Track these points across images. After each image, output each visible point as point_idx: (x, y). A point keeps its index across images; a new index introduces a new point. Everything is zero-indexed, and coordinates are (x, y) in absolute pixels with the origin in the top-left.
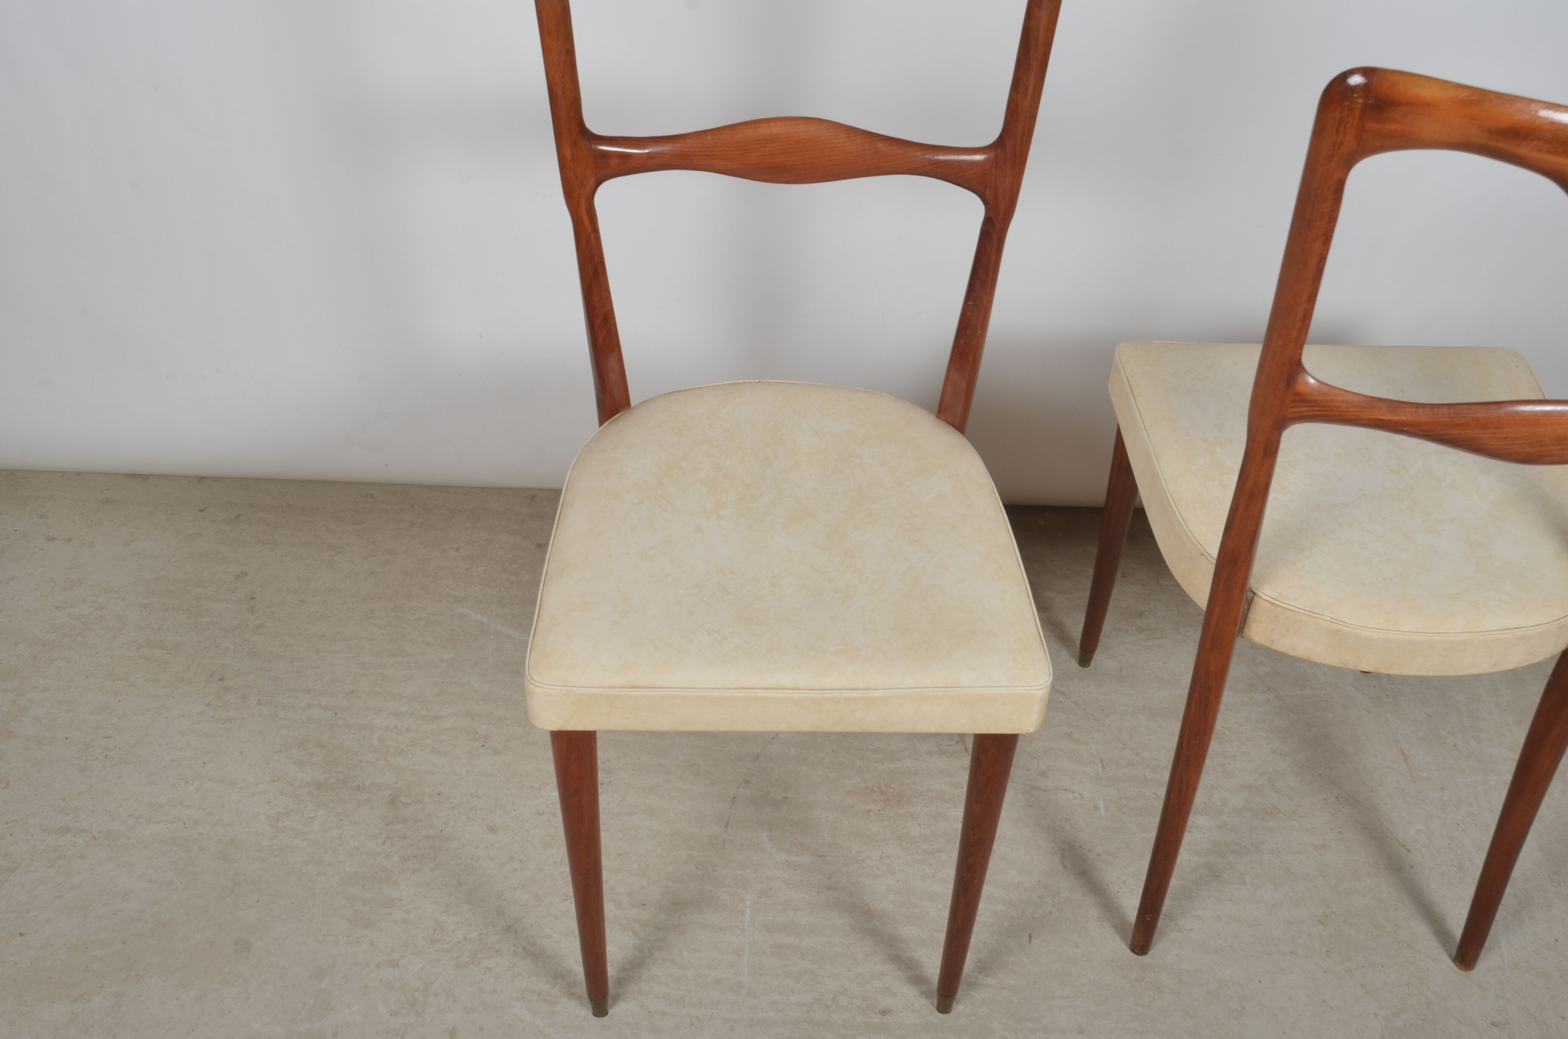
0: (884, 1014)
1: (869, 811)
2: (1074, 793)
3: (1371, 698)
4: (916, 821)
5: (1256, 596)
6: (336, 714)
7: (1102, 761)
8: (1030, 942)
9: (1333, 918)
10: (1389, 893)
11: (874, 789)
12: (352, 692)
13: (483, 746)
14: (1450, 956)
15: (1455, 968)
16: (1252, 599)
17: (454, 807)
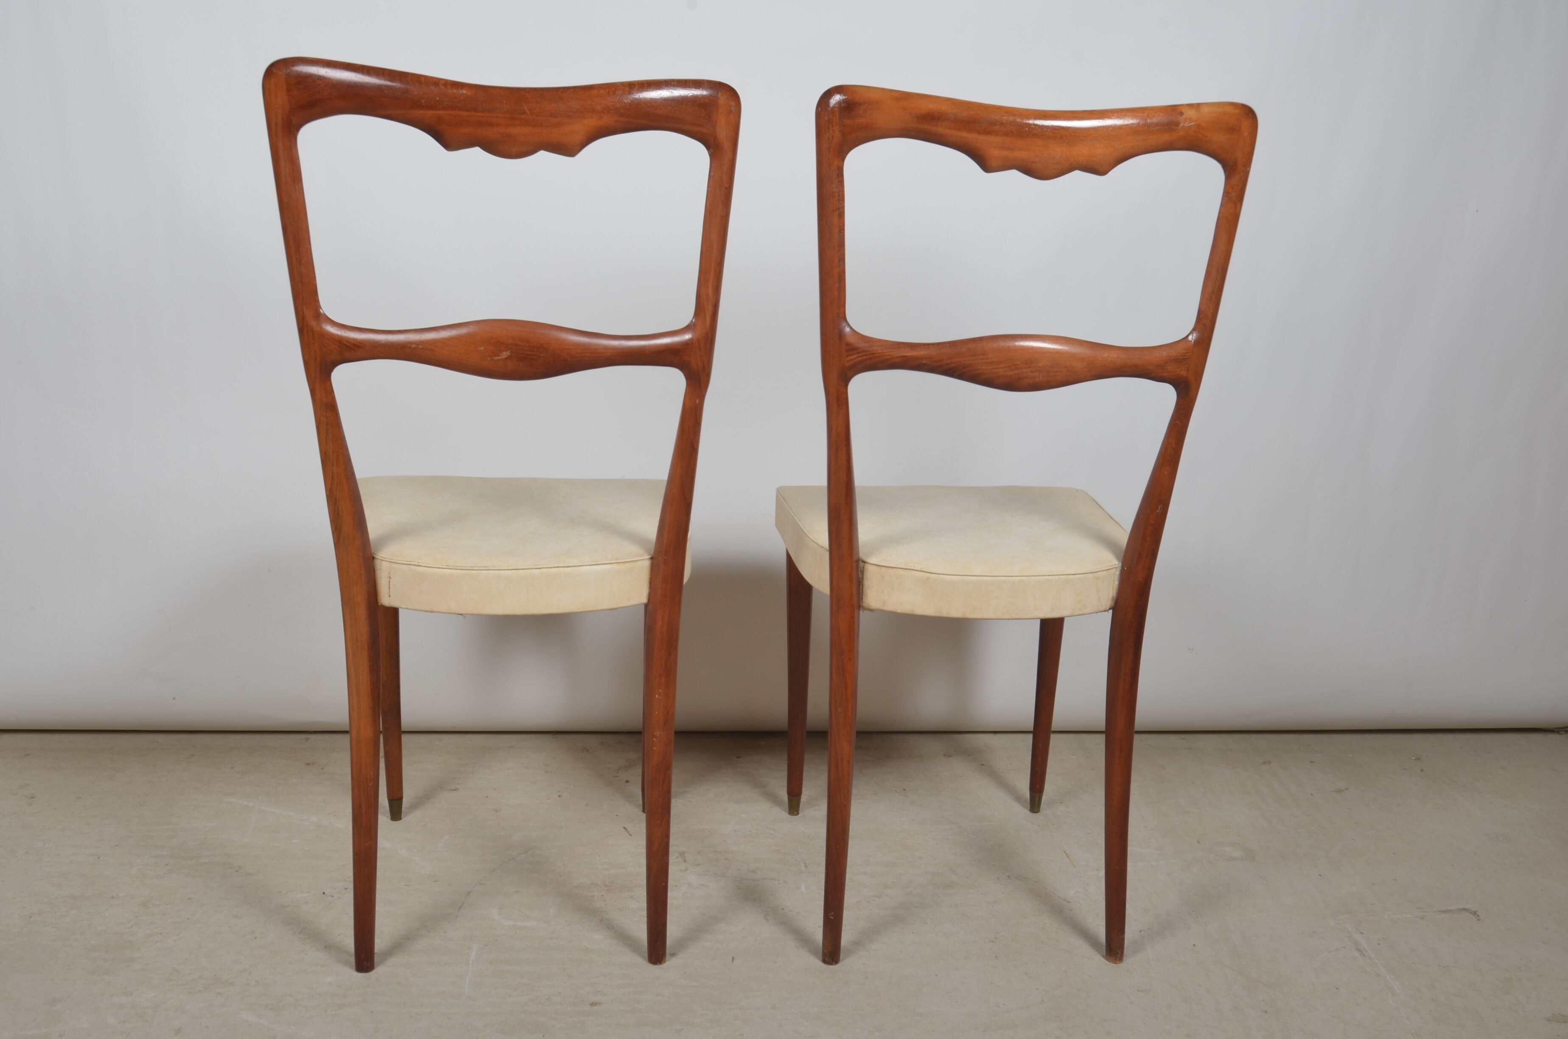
0: (594, 1004)
1: (593, 896)
2: (779, 881)
3: (1039, 826)
4: (636, 900)
5: (866, 564)
6: (99, 858)
7: (805, 863)
8: (733, 961)
9: (1002, 939)
10: (1051, 925)
11: (599, 884)
12: (117, 845)
13: (237, 871)
14: (1103, 956)
15: (1107, 962)
16: (864, 568)
17: (203, 906)
